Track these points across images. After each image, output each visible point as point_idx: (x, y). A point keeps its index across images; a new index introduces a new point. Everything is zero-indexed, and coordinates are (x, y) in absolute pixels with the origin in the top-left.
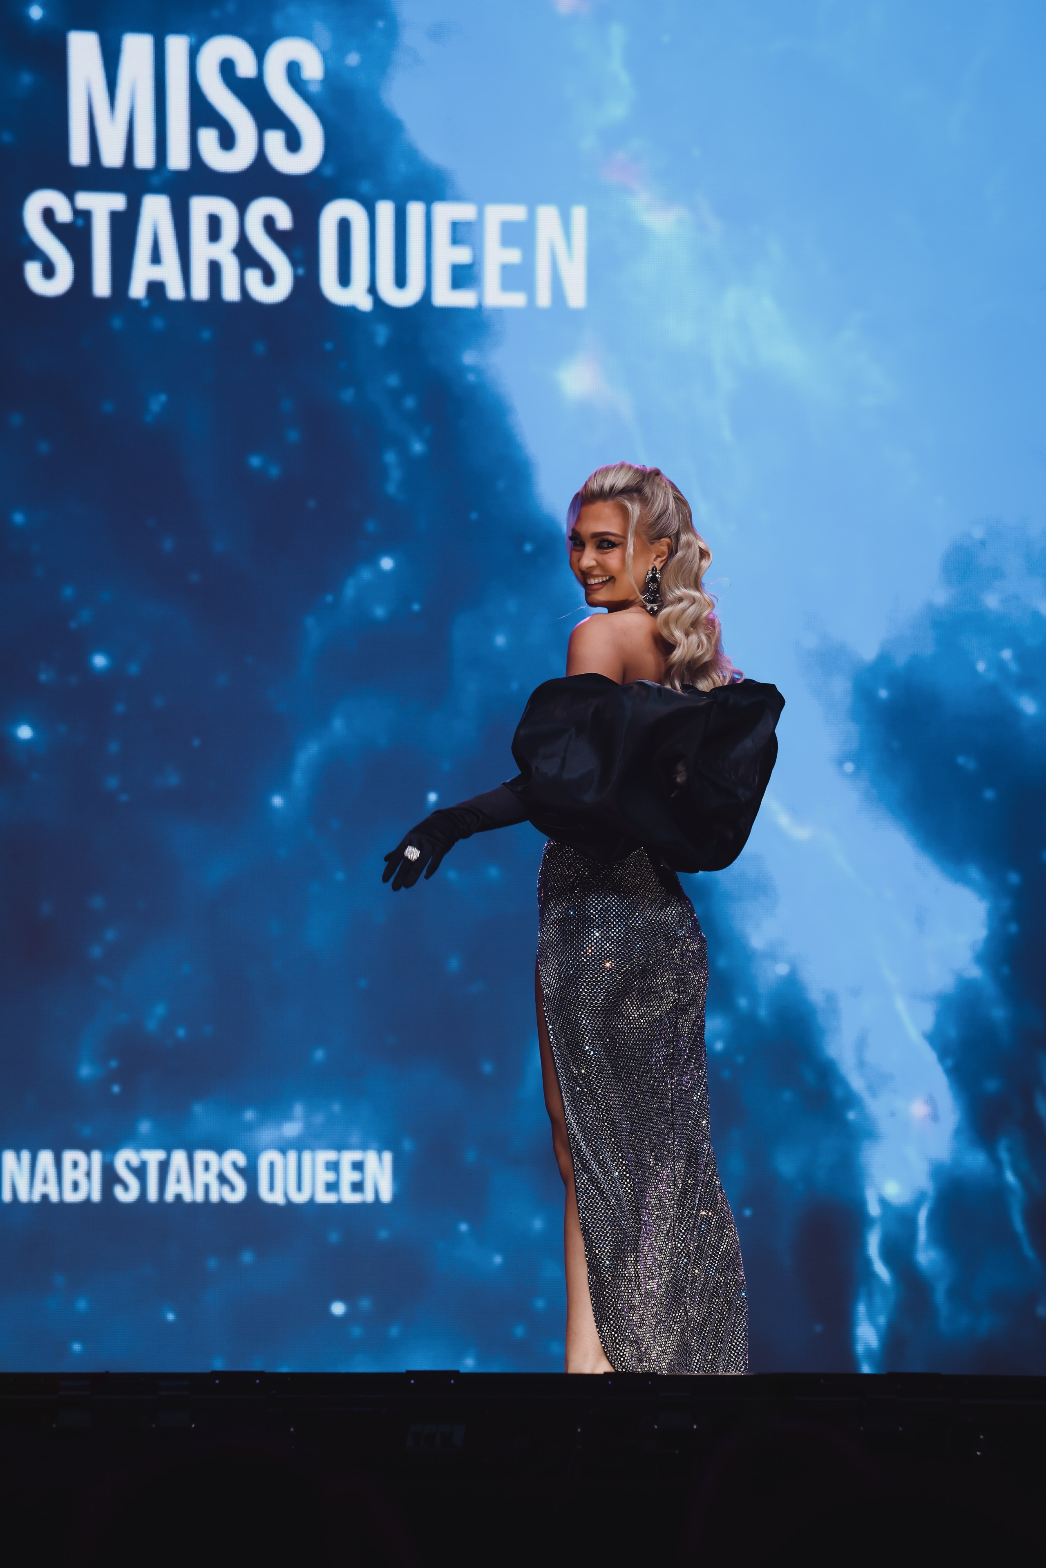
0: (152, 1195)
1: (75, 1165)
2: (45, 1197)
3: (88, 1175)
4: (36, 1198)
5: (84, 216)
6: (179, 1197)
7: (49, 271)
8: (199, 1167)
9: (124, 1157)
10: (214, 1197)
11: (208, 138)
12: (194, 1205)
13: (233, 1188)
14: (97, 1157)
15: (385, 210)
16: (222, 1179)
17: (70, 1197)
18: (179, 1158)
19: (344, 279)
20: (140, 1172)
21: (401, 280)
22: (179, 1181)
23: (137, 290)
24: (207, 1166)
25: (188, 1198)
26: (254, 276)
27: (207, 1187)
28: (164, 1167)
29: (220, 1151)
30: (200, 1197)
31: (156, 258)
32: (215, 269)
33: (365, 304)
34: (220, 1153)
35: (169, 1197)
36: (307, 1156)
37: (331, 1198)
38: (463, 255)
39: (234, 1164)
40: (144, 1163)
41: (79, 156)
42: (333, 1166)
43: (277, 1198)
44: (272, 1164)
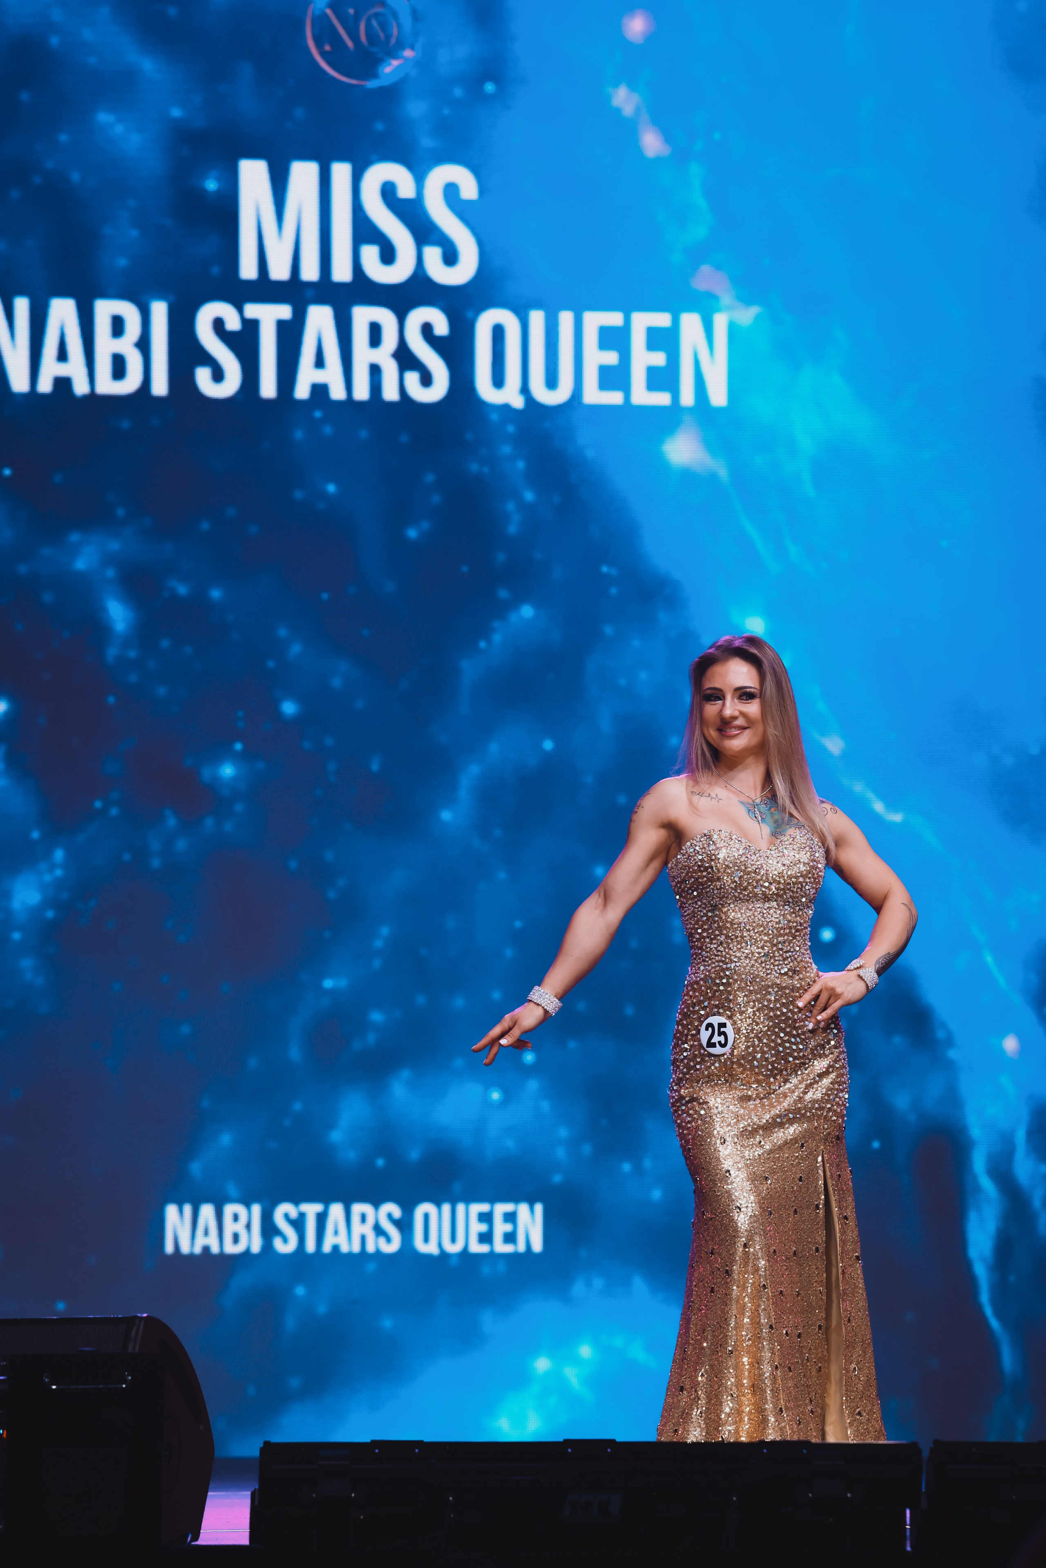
0: (310, 1246)
1: (236, 1218)
2: (206, 1249)
3: (248, 1226)
4: (198, 1250)
5: (251, 327)
6: (336, 1248)
7: (218, 375)
8: (355, 1219)
9: (284, 1210)
10: (370, 1248)
11: (370, 254)
12: (350, 1255)
13: (389, 1240)
14: (256, 1209)
15: (537, 318)
16: (379, 1230)
17: (230, 1248)
18: (336, 1210)
19: (498, 381)
20: (298, 1224)
21: (552, 382)
22: (336, 1233)
23: (302, 392)
24: (363, 1218)
25: (344, 1249)
26: (412, 379)
27: (363, 1239)
28: (321, 1218)
29: (376, 1204)
30: (356, 1248)
31: (320, 362)
32: (375, 370)
33: (518, 402)
34: (376, 1205)
35: (327, 1248)
36: (461, 1208)
37: (484, 1249)
38: (611, 358)
39: (390, 1216)
40: (302, 1216)
41: (248, 270)
42: (486, 1218)
43: (431, 1248)
44: (426, 1217)
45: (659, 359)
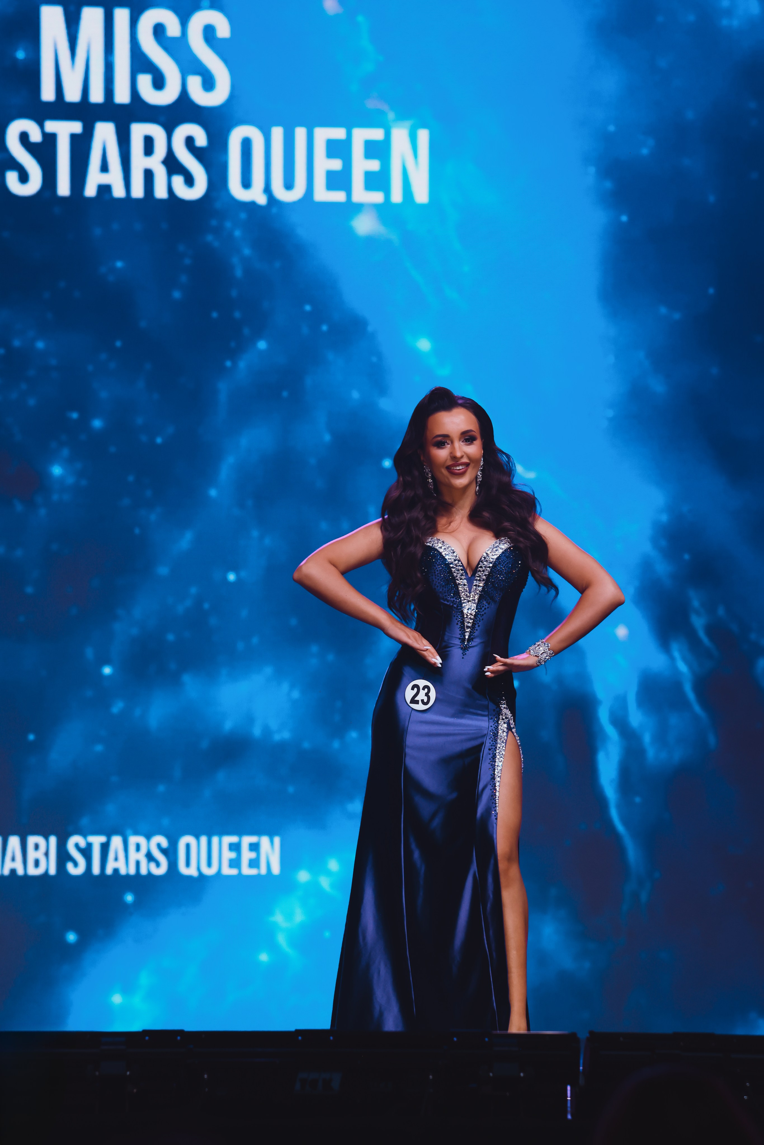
0: (96, 870)
1: (37, 847)
2: (13, 871)
3: (47, 854)
4: (6, 872)
5: (50, 139)
6: (116, 871)
7: (24, 178)
8: (132, 848)
9: (75, 841)
10: (144, 871)
11: (145, 81)
12: (128, 876)
13: (158, 864)
14: (53, 841)
15: (277, 133)
16: (150, 857)
17: (32, 871)
18: (116, 841)
19: (246, 183)
20: (86, 852)
21: (289, 185)
22: (116, 859)
23: (90, 191)
24: (138, 848)
25: (123, 871)
26: (178, 181)
27: (138, 863)
28: (105, 848)
30: (132, 871)
31: (104, 168)
32: (149, 175)
33: (262, 200)
34: (148, 837)
35: (109, 871)
36: (215, 840)
37: (234, 872)
38: (336, 165)
39: (159, 846)
40: (89, 845)
41: (48, 94)
42: (235, 847)
43: (192, 871)
44: (188, 846)
45: (374, 165)
